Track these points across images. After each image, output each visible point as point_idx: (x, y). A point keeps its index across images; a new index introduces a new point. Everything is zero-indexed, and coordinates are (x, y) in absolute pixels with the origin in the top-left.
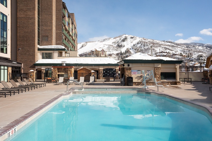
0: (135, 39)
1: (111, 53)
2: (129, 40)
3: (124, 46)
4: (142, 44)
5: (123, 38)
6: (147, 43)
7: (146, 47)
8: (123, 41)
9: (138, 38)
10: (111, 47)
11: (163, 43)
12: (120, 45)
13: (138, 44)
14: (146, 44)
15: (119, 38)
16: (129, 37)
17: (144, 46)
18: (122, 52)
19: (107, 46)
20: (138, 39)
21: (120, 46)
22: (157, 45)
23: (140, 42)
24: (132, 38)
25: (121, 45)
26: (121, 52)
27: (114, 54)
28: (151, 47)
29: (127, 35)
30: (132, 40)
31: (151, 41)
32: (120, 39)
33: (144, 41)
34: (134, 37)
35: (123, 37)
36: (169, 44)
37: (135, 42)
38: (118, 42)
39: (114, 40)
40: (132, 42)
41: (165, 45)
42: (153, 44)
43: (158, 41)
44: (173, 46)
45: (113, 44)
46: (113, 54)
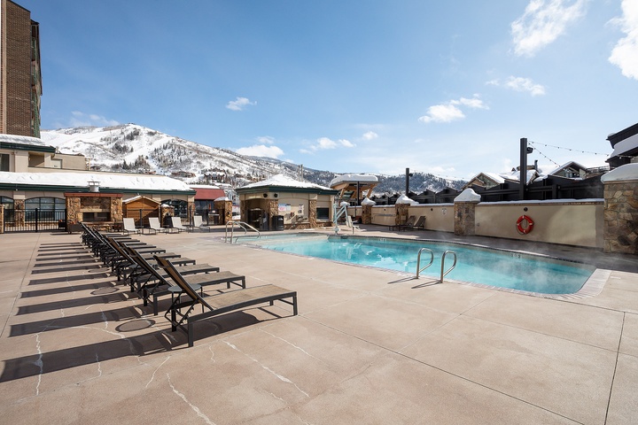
0: (159, 138)
1: (99, 163)
2: (144, 138)
3: (132, 150)
4: (174, 151)
5: (129, 132)
6: (185, 148)
7: (183, 158)
8: (131, 137)
9: (164, 135)
10: (97, 148)
11: (216, 151)
12: (122, 146)
13: (165, 148)
14: (182, 151)
15: (119, 131)
16: (144, 131)
17: (179, 155)
18: (128, 164)
19: (88, 146)
20: (165, 139)
21: (120, 149)
22: (206, 155)
23: (169, 146)
24: (151, 134)
25: (125, 147)
26: (125, 163)
27: (107, 167)
28: (194, 157)
29: (138, 127)
30: (151, 138)
31: (194, 145)
32: (122, 133)
33: (178, 143)
34: (156, 133)
35: (130, 129)
36: (228, 155)
37: (158, 144)
38: (115, 139)
39: (107, 134)
40: (151, 144)
41: (220, 156)
42: (198, 151)
43: (206, 148)
44: (233, 160)
45: (104, 143)
46: (104, 165)
